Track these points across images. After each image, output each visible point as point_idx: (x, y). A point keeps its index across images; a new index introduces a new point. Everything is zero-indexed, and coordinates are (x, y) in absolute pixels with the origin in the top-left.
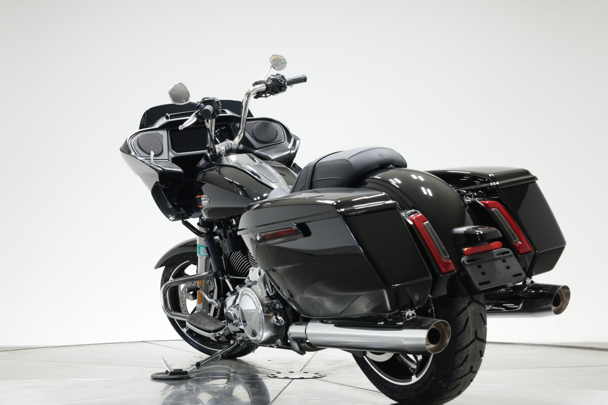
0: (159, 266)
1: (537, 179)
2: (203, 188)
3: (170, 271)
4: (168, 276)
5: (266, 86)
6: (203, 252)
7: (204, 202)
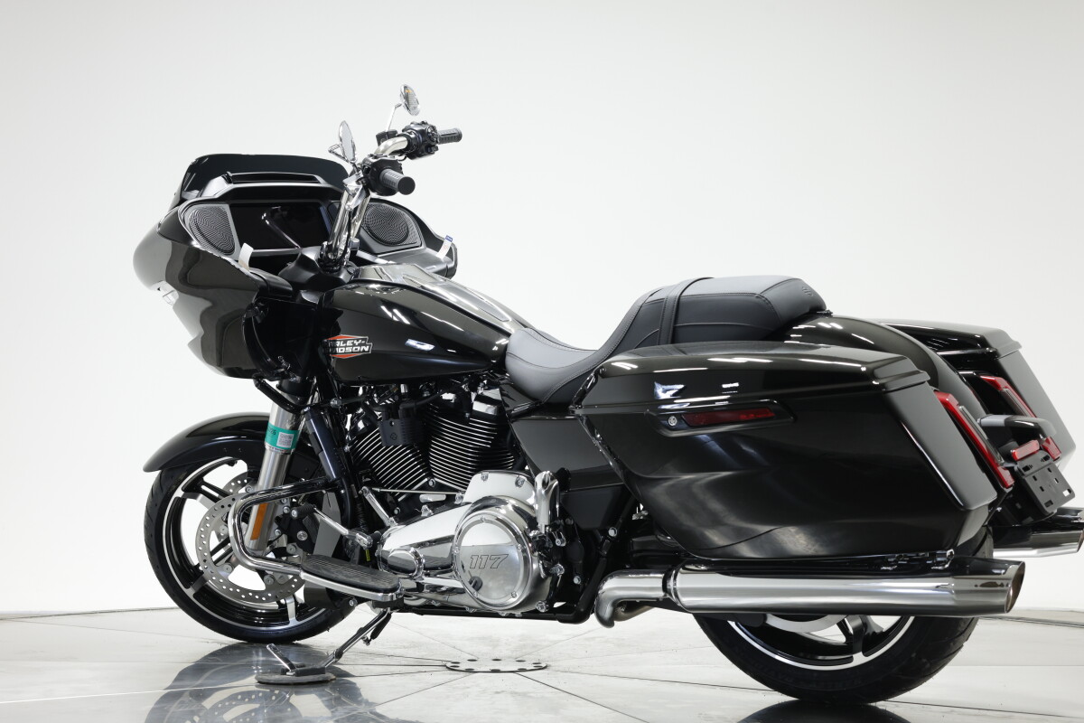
0: (149, 468)
1: (1020, 347)
2: (339, 320)
3: (181, 478)
4: (174, 487)
5: (409, 141)
6: (282, 442)
7: (359, 348)
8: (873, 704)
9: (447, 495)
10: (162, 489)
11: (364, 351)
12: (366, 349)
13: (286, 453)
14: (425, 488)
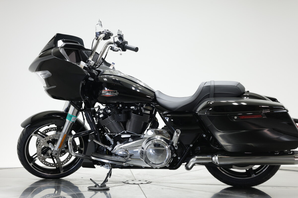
6: (73, 120)
7: (114, 94)
8: (253, 187)
9: (131, 135)
10: (27, 133)
11: (115, 95)
12: (116, 94)
13: (73, 122)
14: (124, 133)
